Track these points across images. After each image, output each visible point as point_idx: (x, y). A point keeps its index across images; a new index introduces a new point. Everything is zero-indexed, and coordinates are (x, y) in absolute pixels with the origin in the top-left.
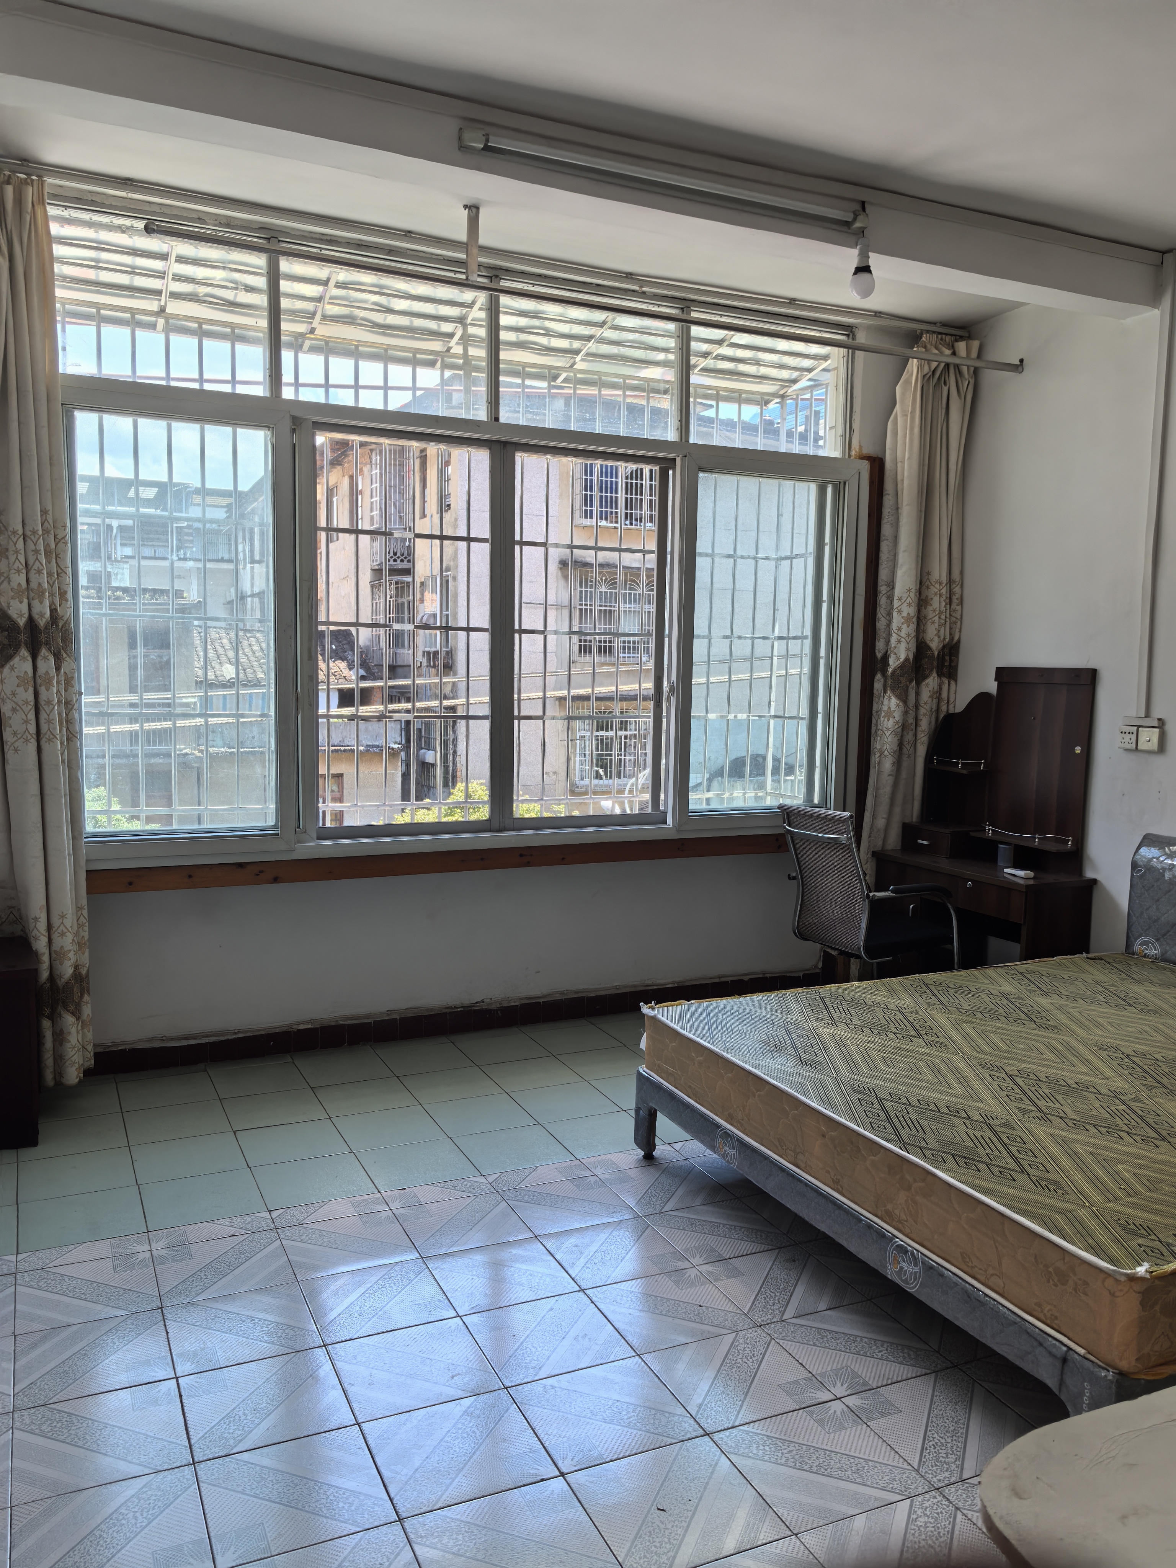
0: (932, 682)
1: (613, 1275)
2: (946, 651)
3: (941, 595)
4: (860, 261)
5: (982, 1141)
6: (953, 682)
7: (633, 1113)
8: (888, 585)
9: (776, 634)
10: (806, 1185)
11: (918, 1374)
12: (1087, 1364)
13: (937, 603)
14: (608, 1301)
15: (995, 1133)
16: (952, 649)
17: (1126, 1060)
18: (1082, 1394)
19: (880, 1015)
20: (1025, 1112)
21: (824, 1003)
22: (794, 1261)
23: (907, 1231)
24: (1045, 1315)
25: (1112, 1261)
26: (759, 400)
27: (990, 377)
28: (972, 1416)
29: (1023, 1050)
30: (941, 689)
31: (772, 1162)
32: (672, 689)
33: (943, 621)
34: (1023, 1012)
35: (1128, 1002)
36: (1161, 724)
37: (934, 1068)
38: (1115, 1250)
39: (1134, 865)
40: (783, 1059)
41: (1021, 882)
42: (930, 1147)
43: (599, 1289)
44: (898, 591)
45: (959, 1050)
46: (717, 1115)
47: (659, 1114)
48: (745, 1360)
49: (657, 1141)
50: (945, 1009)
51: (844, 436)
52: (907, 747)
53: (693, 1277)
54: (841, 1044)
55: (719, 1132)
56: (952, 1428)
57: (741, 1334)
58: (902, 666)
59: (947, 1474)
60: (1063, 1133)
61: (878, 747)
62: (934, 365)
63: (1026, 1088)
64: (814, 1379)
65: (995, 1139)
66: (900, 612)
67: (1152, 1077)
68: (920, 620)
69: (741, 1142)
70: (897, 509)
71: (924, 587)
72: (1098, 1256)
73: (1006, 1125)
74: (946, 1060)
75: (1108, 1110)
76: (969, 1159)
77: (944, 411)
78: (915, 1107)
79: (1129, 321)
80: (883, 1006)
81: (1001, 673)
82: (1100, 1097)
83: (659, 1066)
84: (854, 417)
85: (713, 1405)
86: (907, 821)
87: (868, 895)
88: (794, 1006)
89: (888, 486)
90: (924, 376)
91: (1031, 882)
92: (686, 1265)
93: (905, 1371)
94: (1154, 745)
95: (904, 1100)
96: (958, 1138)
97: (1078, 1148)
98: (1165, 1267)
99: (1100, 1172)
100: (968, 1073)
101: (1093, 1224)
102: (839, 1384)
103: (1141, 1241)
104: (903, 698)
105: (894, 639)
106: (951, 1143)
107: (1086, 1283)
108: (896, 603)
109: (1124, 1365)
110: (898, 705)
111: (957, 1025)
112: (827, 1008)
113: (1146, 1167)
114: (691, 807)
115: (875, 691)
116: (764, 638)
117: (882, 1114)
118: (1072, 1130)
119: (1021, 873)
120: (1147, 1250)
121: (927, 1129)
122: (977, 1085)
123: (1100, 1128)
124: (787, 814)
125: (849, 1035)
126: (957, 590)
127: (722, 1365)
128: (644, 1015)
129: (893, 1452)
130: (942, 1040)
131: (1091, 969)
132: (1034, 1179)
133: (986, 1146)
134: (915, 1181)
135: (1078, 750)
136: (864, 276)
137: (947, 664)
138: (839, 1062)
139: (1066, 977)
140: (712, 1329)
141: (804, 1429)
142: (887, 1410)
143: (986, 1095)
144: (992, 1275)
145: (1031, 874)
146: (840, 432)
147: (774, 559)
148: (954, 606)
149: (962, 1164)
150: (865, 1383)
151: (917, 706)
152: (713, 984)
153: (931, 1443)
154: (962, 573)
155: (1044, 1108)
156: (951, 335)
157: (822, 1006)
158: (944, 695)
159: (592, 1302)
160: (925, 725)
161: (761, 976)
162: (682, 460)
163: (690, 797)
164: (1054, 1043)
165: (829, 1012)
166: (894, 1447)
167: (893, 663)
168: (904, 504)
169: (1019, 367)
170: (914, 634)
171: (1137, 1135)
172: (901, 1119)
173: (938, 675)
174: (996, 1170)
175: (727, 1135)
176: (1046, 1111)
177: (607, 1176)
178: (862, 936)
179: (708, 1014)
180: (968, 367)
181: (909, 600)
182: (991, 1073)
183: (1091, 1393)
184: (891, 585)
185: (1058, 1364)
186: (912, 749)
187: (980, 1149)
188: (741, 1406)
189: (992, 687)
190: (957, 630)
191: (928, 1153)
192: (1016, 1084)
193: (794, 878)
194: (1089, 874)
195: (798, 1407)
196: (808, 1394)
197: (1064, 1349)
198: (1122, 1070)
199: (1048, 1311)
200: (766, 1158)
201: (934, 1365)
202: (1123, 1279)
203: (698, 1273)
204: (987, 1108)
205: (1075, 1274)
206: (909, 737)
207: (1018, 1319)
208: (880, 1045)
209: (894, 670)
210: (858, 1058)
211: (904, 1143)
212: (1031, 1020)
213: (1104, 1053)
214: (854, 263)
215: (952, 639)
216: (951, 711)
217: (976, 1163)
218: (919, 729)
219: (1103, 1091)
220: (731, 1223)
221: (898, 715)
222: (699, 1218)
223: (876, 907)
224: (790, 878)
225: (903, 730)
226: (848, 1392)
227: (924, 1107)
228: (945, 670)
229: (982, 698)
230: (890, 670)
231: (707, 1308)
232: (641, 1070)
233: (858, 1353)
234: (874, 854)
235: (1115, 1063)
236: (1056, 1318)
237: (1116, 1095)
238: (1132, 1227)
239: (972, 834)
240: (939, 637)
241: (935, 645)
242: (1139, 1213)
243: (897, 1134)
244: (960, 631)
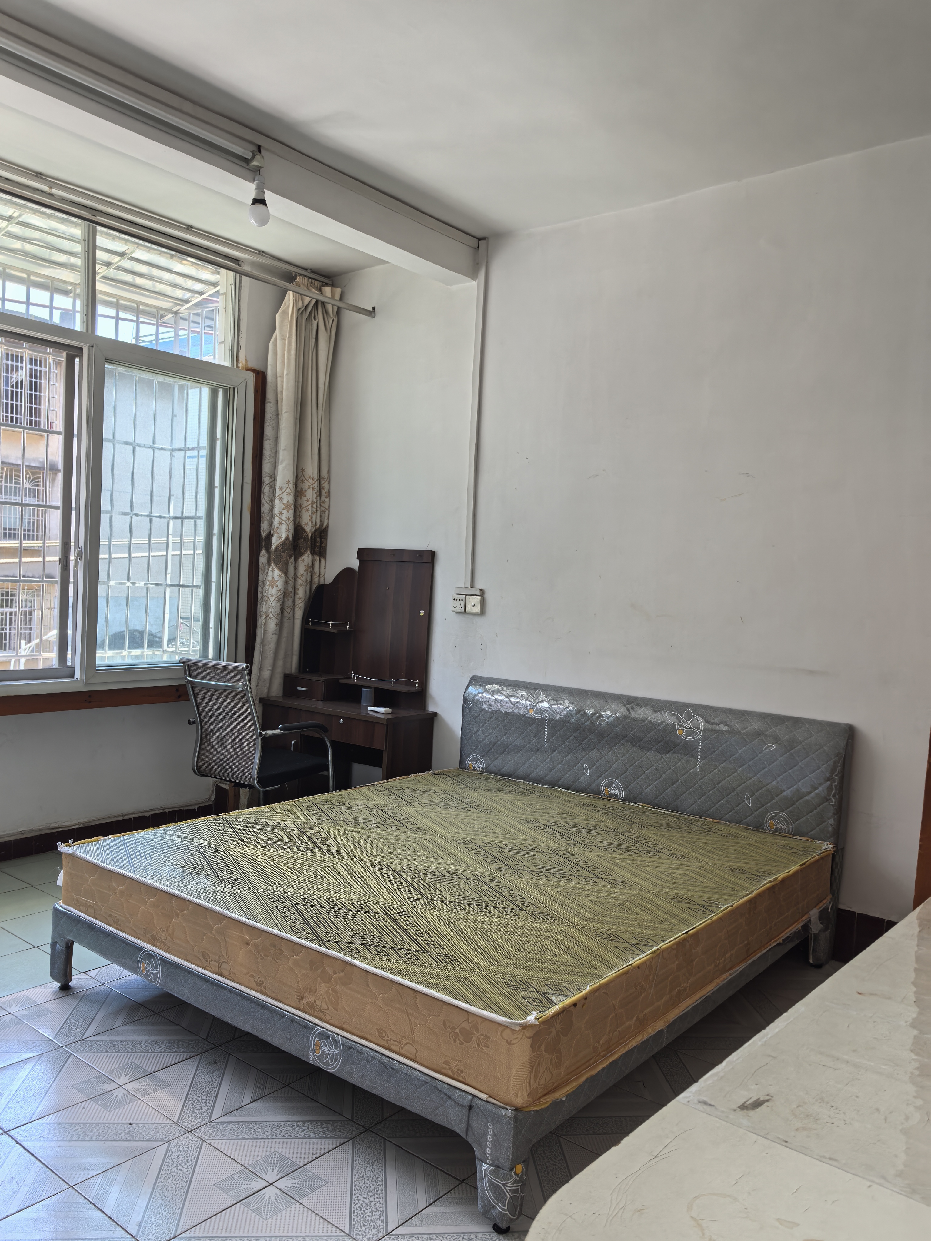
0: (306, 558)
1: (38, 1111)
2: (317, 534)
3: (313, 489)
4: (257, 194)
5: (386, 930)
6: (323, 560)
7: (48, 949)
8: (270, 477)
9: (172, 514)
10: (231, 991)
11: (338, 1144)
12: (489, 1106)
13: (310, 495)
14: (34, 1138)
15: (395, 921)
16: (322, 533)
17: (479, 850)
18: (485, 1134)
19: (282, 833)
20: (414, 900)
21: (232, 827)
22: (216, 1063)
23: (328, 1018)
24: (452, 1071)
25: (506, 1015)
26: (156, 313)
27: (349, 317)
28: (388, 1170)
29: (401, 850)
30: (313, 564)
31: (196, 975)
32: (79, 555)
33: (314, 510)
34: (396, 820)
35: (469, 806)
36: (482, 593)
37: (335, 873)
38: (506, 1005)
39: (465, 700)
40: (203, 880)
41: (382, 716)
42: (344, 940)
43: (23, 1128)
44: (279, 482)
45: (352, 856)
46: (139, 938)
47: (76, 945)
48: (180, 1167)
49: (74, 972)
50: (334, 822)
51: (232, 350)
52: (288, 611)
53: (120, 1097)
54: (252, 860)
55: (141, 955)
56: (373, 1187)
57: (173, 1143)
58: (283, 544)
59: (374, 1231)
60: (448, 914)
61: (264, 610)
62: (307, 300)
63: (411, 881)
64: (247, 1171)
65: (396, 927)
66: (281, 499)
67: (500, 860)
68: (297, 508)
69: (164, 961)
70: (277, 415)
71: (299, 481)
72: (496, 1013)
73: (402, 913)
74: (343, 864)
75: (476, 891)
76: (379, 946)
77: (314, 340)
78: (326, 907)
79: (455, 287)
80: (282, 825)
81: (362, 553)
82: (467, 881)
83: (77, 900)
84: (241, 336)
85: (153, 1220)
86: (287, 672)
87: (261, 733)
88: (205, 832)
89: (270, 395)
90: (299, 310)
91: (390, 717)
92: (113, 1086)
93: (329, 1143)
94: (477, 609)
95: (315, 903)
96: (366, 930)
97: (461, 925)
98: (547, 1012)
99: (482, 942)
100: (364, 874)
101: (484, 985)
102: (270, 1170)
103: (523, 994)
104: (284, 570)
105: (276, 521)
106: (359, 936)
107: (487, 1037)
108: (278, 492)
109: (519, 1101)
110: (280, 576)
111: (346, 835)
112: (235, 831)
113: (514, 933)
114: (98, 662)
115: (260, 564)
116: (160, 517)
117: (298, 917)
118: (453, 910)
119: (382, 710)
120: (530, 1000)
121: (339, 926)
122: (374, 884)
123: (473, 906)
124: (189, 667)
125: (259, 852)
126: (326, 485)
127: (157, 1178)
128: (61, 854)
129: (326, 1223)
130: (336, 848)
131: (437, 782)
132: (433, 956)
133: (390, 934)
134: (335, 973)
135: (422, 613)
136: (259, 207)
137: (318, 544)
138: (253, 876)
139: (421, 789)
140: (145, 1144)
141: (244, 1221)
142: (315, 1184)
143: (380, 890)
144: (406, 1044)
145: (389, 710)
146: (229, 346)
147: (169, 450)
148: (323, 498)
149: (374, 952)
150: (293, 1164)
151: (295, 578)
152: (117, 822)
153: (357, 1206)
154: (329, 472)
155: (428, 896)
156: (319, 281)
157: (230, 830)
158: (316, 569)
159: (17, 1143)
160: (302, 593)
161: (161, 811)
162: (89, 349)
163: (97, 655)
164: (424, 842)
165: (237, 835)
166: (326, 1218)
167: (276, 542)
168: (284, 411)
169: (372, 313)
170: (292, 519)
171: (500, 908)
172: (316, 919)
173: (311, 553)
174: (402, 953)
175: (150, 956)
176: (430, 897)
177: (23, 1013)
178: (256, 769)
179: (126, 846)
180: (333, 305)
181: (288, 490)
182: (382, 871)
183: (493, 1131)
184: (273, 477)
185: (465, 1112)
186: (292, 612)
187: (386, 937)
188: (181, 1213)
189: (354, 563)
190: (326, 518)
191: (344, 946)
192: (403, 878)
193: (194, 723)
194: (431, 708)
195: (235, 1202)
196: (243, 1187)
197: (470, 1097)
198: (478, 858)
199: (455, 1067)
200: (190, 972)
201: (349, 1133)
202: (518, 1028)
203: (125, 1092)
204: (384, 901)
205: (478, 1031)
206: (289, 602)
207: (429, 1079)
208: (287, 858)
209: (277, 548)
210: (269, 871)
211: (323, 941)
212: (403, 825)
213: (463, 846)
214: (252, 195)
215: (322, 524)
216: (322, 582)
217: (385, 949)
218: (297, 596)
219: (469, 876)
220: (153, 1038)
221: (280, 584)
222: (120, 1038)
223: (268, 744)
224: (190, 723)
225: (284, 597)
226: (279, 1176)
227: (333, 907)
228: (317, 549)
229: (348, 571)
230: (273, 547)
231: (137, 1124)
232: (57, 906)
233: (283, 1137)
234: (261, 700)
235: (472, 853)
236: (462, 1071)
237: (479, 878)
238: (515, 983)
239: (341, 681)
240: (312, 522)
241: (309, 529)
242: (517, 971)
243: (315, 933)
244: (328, 519)
